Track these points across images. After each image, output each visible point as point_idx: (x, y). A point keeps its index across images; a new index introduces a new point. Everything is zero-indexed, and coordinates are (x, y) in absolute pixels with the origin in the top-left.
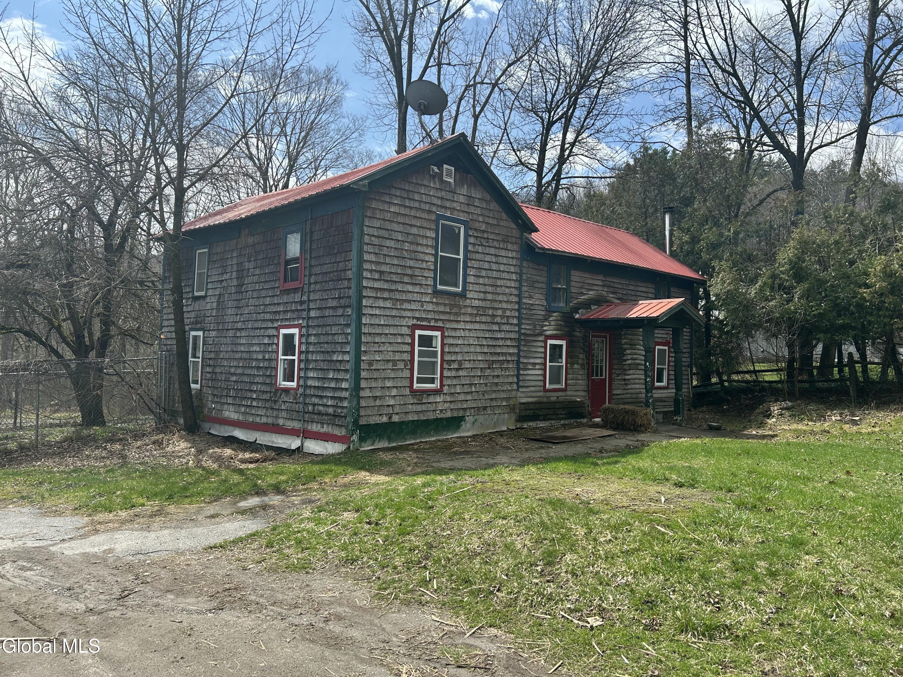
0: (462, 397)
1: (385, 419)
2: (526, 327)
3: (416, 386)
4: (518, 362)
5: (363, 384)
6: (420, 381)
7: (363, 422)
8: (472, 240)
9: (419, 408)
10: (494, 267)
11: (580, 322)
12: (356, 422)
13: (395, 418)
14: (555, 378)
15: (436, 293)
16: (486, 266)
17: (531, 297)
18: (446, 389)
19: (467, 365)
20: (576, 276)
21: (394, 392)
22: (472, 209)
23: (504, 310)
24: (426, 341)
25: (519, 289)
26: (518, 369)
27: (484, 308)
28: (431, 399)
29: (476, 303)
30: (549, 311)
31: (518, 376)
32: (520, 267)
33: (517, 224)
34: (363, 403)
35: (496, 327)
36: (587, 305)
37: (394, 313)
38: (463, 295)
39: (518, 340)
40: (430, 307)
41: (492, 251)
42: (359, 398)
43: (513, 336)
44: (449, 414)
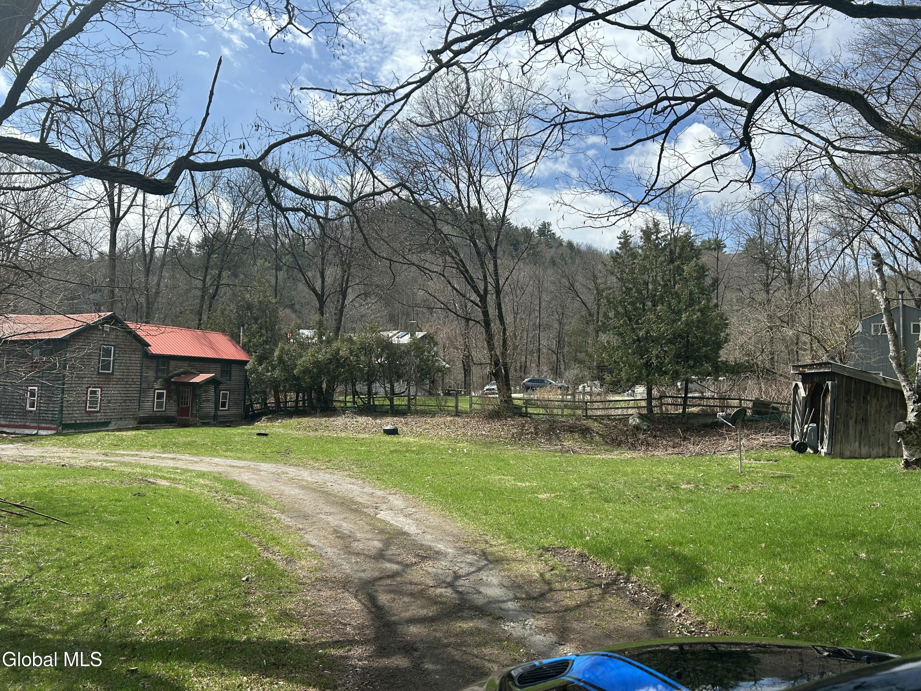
0: (110, 414)
1: (73, 422)
2: (144, 385)
3: (88, 409)
4: (139, 400)
5: (64, 409)
6: (89, 408)
7: (63, 422)
8: (117, 352)
9: (89, 418)
10: (128, 362)
11: (175, 383)
12: (61, 423)
13: (78, 422)
14: (160, 405)
15: (99, 373)
16: (124, 361)
17: (147, 373)
18: (102, 411)
19: (113, 401)
20: (172, 363)
21: (78, 412)
22: (118, 340)
23: (133, 379)
24: (93, 392)
25: (141, 370)
26: (140, 403)
27: (122, 379)
28: (95, 415)
29: (119, 377)
30: (157, 378)
31: (139, 405)
32: (142, 361)
33: (141, 343)
34: (64, 416)
35: (128, 386)
36: (179, 375)
37: (79, 382)
38: (112, 374)
39: (140, 391)
40: (96, 379)
41: (128, 355)
42: (62, 414)
43: (137, 389)
44: (103, 421)
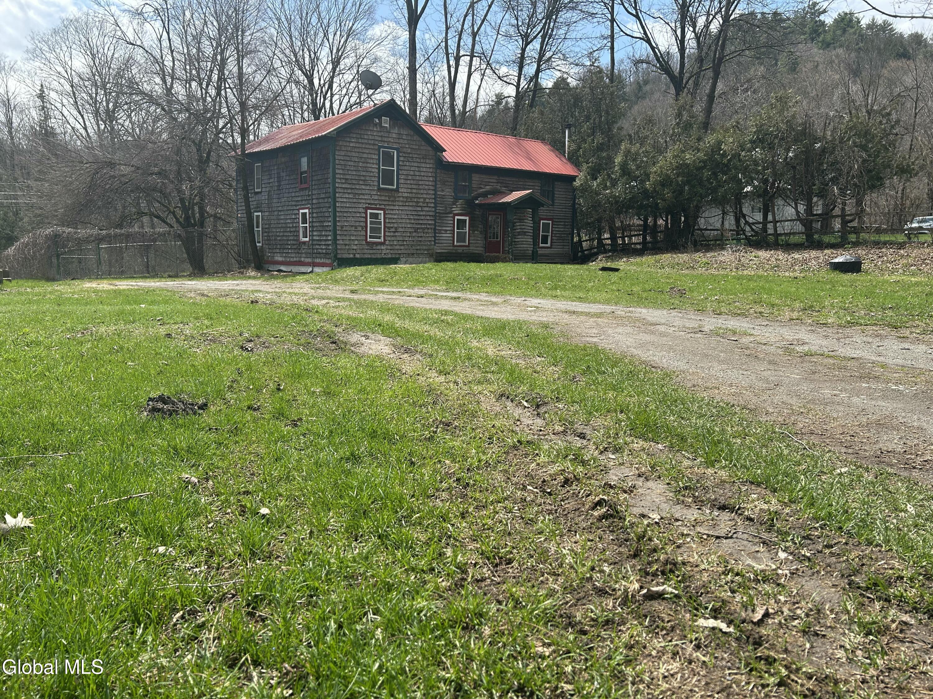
0: (398, 247)
1: (351, 256)
2: (440, 209)
3: (369, 239)
4: (435, 229)
5: (338, 237)
6: (371, 237)
7: (339, 256)
8: (402, 159)
9: (371, 252)
10: (417, 173)
11: (480, 205)
12: (335, 256)
13: (358, 256)
14: (461, 238)
15: (380, 189)
16: (412, 173)
17: (443, 191)
18: (387, 242)
19: (400, 230)
20: (476, 178)
21: (356, 242)
22: (401, 141)
23: (425, 199)
24: (375, 216)
25: (435, 186)
26: (435, 233)
27: (411, 198)
28: (379, 247)
29: (406, 195)
30: (456, 199)
31: (435, 237)
32: (436, 173)
33: (432, 147)
34: (339, 247)
35: (420, 209)
36: (485, 195)
37: (355, 201)
38: (397, 190)
39: (435, 216)
40: (376, 197)
41: (416, 164)
42: (336, 244)
43: (431, 214)
44: (390, 256)
